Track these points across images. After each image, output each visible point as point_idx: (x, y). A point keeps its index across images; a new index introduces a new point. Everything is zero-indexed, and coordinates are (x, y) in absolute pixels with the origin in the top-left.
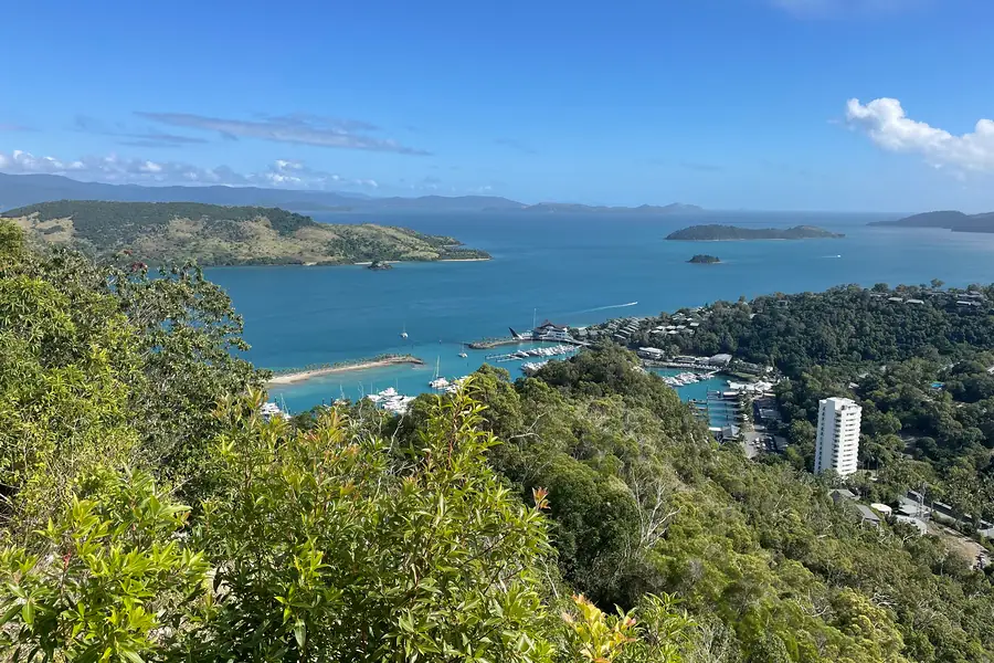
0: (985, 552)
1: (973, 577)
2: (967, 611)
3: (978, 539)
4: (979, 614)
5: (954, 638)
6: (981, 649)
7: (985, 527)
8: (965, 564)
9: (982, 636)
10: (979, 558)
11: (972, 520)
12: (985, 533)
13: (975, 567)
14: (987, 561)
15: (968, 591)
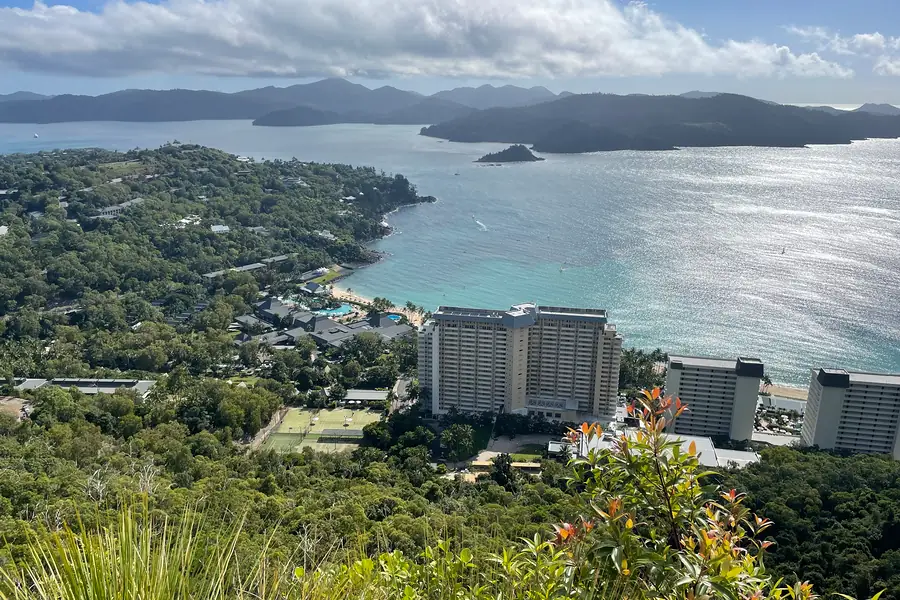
0: (26, 403)
1: (23, 426)
2: (27, 456)
3: (16, 395)
4: (37, 454)
5: (25, 482)
6: (47, 479)
7: (20, 382)
8: (12, 420)
9: (45, 470)
10: (23, 410)
11: (7, 381)
12: (21, 388)
13: (22, 418)
14: (30, 409)
15: (22, 441)
